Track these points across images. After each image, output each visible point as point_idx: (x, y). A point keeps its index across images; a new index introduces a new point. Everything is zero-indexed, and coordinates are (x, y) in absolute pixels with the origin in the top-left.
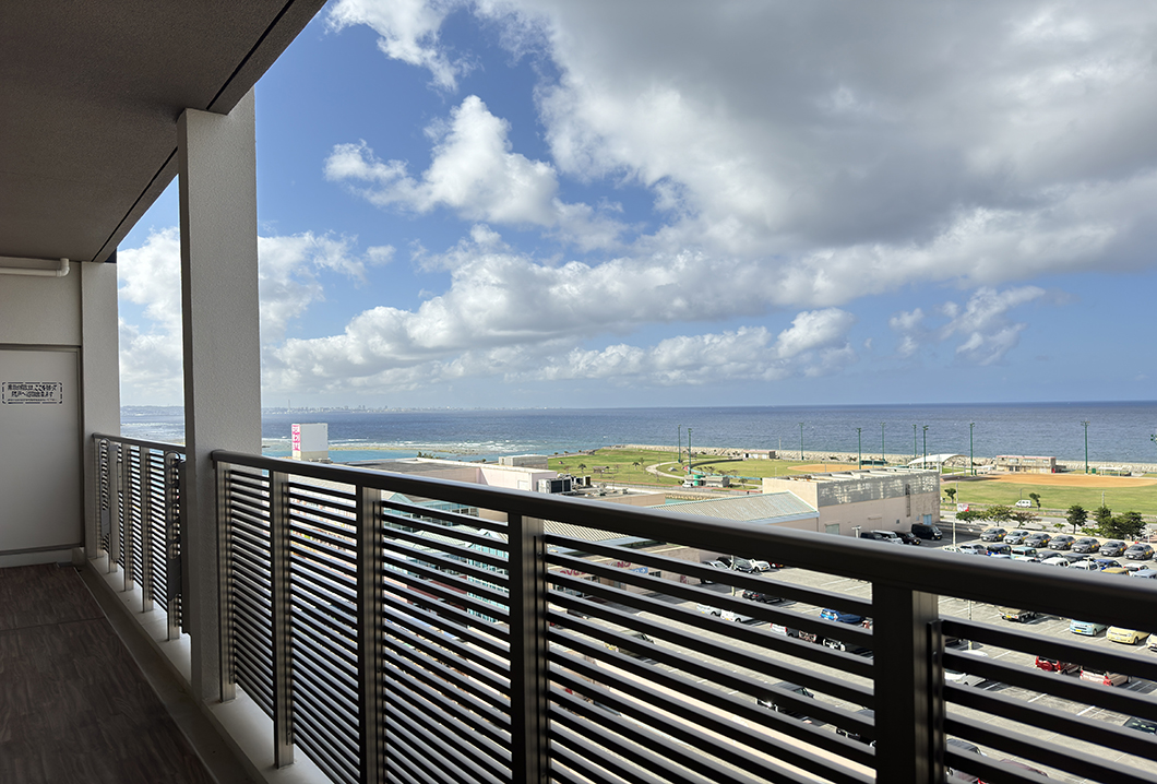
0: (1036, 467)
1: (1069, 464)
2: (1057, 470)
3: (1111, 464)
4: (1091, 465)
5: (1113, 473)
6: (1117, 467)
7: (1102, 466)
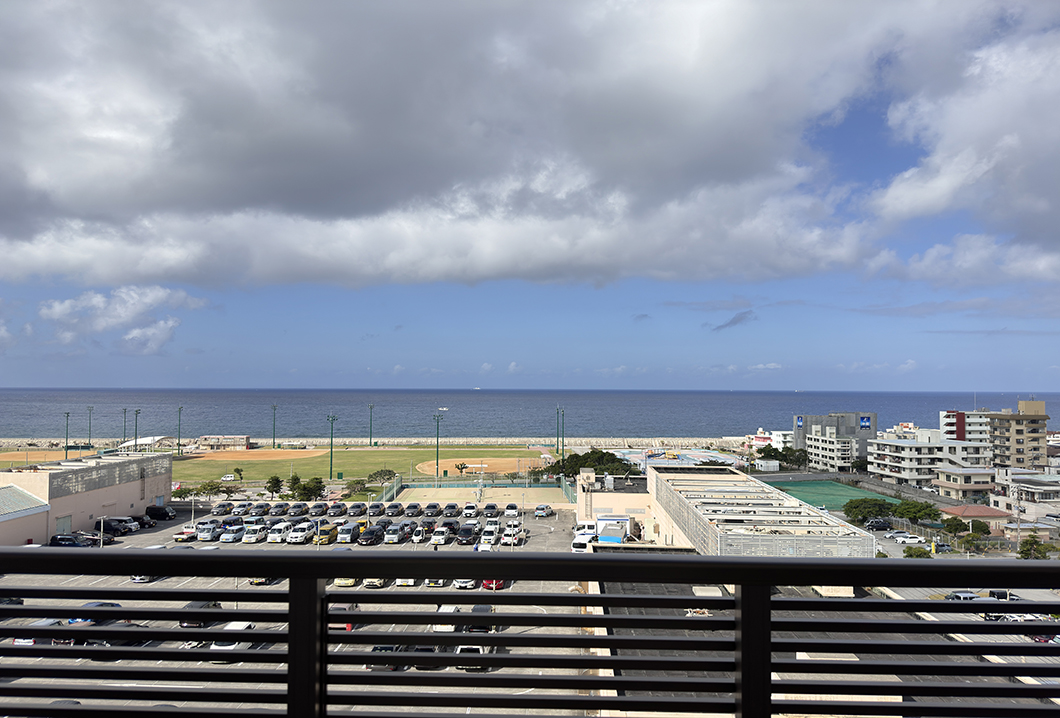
0: (234, 445)
1: (260, 441)
2: (251, 446)
3: (291, 440)
4: (277, 441)
5: (293, 447)
6: (296, 442)
7: (285, 442)
